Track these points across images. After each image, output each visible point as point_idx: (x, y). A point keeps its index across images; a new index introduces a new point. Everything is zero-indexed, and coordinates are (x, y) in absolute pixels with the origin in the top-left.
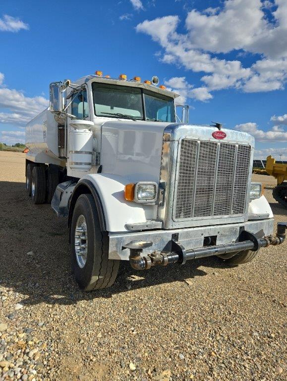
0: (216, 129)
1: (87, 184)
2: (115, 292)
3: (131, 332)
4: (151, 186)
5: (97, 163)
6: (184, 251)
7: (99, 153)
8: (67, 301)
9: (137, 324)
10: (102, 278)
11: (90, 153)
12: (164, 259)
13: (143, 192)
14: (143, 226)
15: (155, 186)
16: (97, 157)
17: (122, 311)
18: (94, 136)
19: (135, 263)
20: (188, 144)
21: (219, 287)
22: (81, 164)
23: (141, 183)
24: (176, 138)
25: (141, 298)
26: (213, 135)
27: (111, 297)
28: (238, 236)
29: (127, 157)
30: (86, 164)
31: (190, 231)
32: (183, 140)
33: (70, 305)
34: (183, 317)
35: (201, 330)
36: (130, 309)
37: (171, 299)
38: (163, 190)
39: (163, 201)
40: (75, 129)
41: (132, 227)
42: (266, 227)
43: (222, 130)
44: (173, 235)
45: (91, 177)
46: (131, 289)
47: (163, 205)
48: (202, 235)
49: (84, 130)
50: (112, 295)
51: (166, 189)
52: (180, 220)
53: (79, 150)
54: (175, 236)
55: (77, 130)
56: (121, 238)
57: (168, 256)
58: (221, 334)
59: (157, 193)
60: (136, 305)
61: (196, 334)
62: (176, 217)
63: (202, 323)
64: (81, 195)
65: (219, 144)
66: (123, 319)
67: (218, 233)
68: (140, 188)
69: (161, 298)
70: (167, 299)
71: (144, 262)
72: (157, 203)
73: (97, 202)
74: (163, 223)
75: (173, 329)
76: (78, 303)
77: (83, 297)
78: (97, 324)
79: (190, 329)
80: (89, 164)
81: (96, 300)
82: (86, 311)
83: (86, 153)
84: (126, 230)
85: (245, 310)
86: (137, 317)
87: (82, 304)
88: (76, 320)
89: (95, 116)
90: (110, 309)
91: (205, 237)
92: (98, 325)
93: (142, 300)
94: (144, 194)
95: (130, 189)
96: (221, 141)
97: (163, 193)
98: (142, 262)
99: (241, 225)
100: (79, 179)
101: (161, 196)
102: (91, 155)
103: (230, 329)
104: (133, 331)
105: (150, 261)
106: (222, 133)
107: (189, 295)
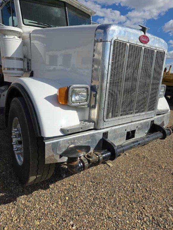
0: (143, 33)
1: (17, 87)
2: (52, 182)
3: (71, 227)
4: (84, 89)
5: (28, 69)
6: (115, 148)
7: (30, 60)
8: (7, 199)
9: (75, 216)
10: (39, 177)
11: (21, 59)
12: (99, 158)
13: (76, 95)
14: (78, 128)
15: (87, 89)
16: (28, 63)
17: (60, 203)
18: (24, 44)
19: (74, 168)
20: (119, 46)
21: (132, 166)
22: (13, 69)
23: (74, 86)
24: (109, 39)
25: (75, 185)
26: (140, 39)
27: (49, 187)
28: (149, 128)
29: (52, 68)
30: (18, 69)
31: (117, 129)
32: (115, 42)
33: (10, 203)
34: (112, 200)
35: (130, 212)
36: (67, 198)
37: (99, 183)
38: (95, 93)
39: (95, 103)
40: (5, 35)
41: (68, 131)
42: (165, 119)
43: (147, 34)
44: (104, 133)
45: (22, 81)
46: (66, 177)
47: (95, 107)
48: (126, 130)
49: (14, 36)
50: (50, 185)
51: (98, 92)
52: (110, 120)
53: (10, 56)
54: (105, 134)
55: (6, 37)
56: (57, 142)
57: (102, 154)
58: (146, 214)
59: (89, 96)
60: (72, 194)
61: (127, 218)
62: (107, 118)
63: (129, 205)
64: (14, 99)
65: (143, 48)
66: (62, 212)
67: (137, 127)
68: (73, 91)
69: (91, 183)
70: (97, 183)
71: (82, 164)
72: (89, 106)
73: (30, 106)
74: (95, 124)
75: (107, 216)
76: (18, 199)
77: (23, 192)
78: (37, 223)
79: (120, 213)
80: (22, 70)
81: (35, 193)
82: (26, 207)
83: (18, 59)
84: (62, 134)
85: (156, 185)
86: (74, 207)
87: (22, 199)
88: (16, 222)
89: (23, 25)
90: (49, 202)
91: (127, 132)
92: (39, 224)
93: (76, 187)
94: (77, 98)
95: (63, 92)
96: (145, 45)
97: (95, 96)
98: (80, 165)
99: (152, 119)
100: (12, 83)
101: (93, 99)
102: (22, 62)
103: (151, 208)
104: (72, 226)
105: (88, 163)
106: (147, 37)
107: (112, 176)
